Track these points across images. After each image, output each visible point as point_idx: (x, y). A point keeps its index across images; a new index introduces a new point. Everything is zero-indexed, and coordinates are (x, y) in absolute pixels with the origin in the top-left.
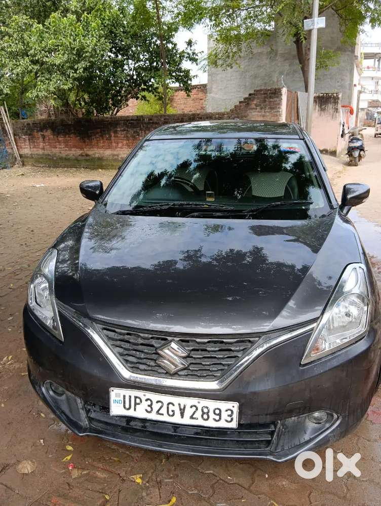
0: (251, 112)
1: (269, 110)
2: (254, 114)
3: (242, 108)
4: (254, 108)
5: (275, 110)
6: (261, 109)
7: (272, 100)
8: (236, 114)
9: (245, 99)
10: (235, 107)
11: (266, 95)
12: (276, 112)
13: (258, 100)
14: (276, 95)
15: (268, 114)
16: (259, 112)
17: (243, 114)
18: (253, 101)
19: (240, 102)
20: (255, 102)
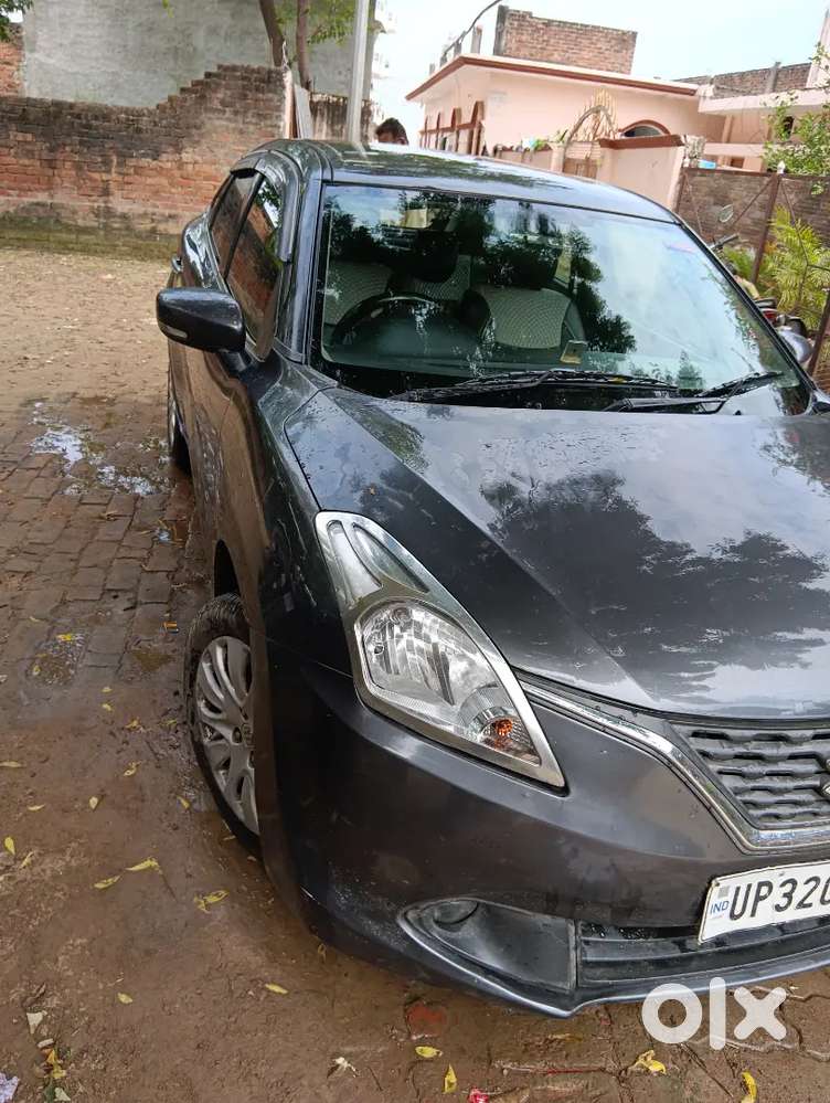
0: (210, 119)
1: (254, 120)
2: (217, 123)
3: (187, 104)
4: (217, 110)
5: (269, 122)
6: (236, 113)
7: (261, 95)
8: (173, 117)
9: (197, 83)
10: (171, 99)
11: (245, 83)
12: (272, 126)
13: (229, 93)
14: (272, 86)
15: (252, 128)
16: (228, 119)
17: (192, 122)
18: (215, 91)
19: (183, 90)
20: (220, 95)
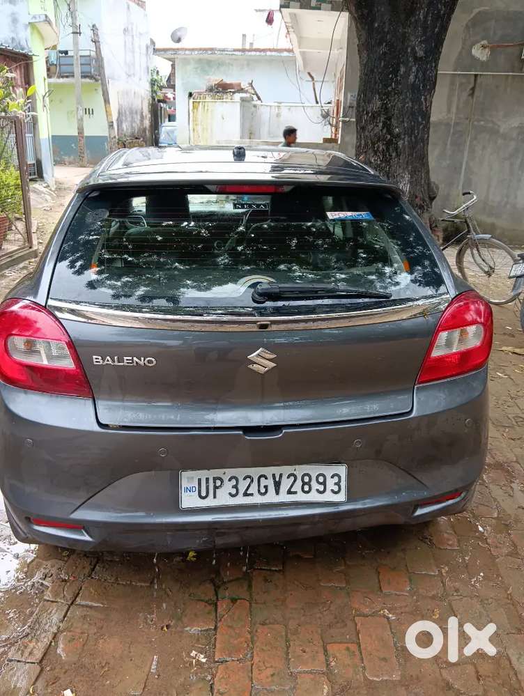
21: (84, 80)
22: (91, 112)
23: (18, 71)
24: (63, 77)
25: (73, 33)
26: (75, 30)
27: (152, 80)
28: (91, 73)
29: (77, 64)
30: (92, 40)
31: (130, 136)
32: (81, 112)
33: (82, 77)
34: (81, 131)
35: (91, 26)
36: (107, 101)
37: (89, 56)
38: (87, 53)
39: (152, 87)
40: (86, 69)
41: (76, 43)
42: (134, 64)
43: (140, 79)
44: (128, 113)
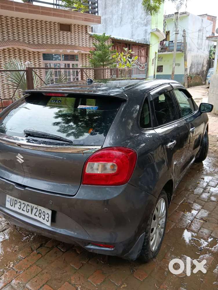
21: (177, 52)
22: (179, 65)
23: (144, 51)
24: (170, 51)
25: (175, 34)
26: (176, 33)
27: (210, 50)
28: (180, 49)
29: (175, 46)
30: (183, 36)
31: (195, 74)
32: (174, 65)
33: (177, 51)
34: (173, 73)
35: (183, 30)
36: (185, 60)
37: (181, 42)
38: (180, 41)
39: (210, 53)
40: (179, 47)
41: (176, 38)
42: (202, 44)
43: (204, 50)
44: (196, 64)
